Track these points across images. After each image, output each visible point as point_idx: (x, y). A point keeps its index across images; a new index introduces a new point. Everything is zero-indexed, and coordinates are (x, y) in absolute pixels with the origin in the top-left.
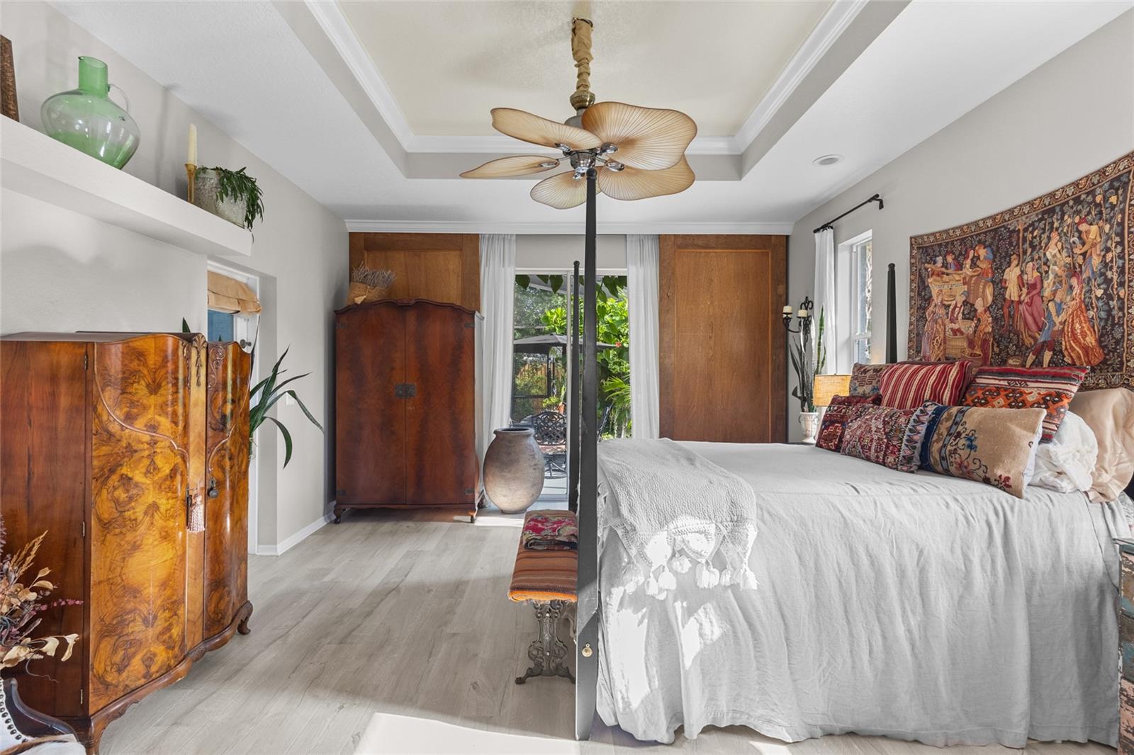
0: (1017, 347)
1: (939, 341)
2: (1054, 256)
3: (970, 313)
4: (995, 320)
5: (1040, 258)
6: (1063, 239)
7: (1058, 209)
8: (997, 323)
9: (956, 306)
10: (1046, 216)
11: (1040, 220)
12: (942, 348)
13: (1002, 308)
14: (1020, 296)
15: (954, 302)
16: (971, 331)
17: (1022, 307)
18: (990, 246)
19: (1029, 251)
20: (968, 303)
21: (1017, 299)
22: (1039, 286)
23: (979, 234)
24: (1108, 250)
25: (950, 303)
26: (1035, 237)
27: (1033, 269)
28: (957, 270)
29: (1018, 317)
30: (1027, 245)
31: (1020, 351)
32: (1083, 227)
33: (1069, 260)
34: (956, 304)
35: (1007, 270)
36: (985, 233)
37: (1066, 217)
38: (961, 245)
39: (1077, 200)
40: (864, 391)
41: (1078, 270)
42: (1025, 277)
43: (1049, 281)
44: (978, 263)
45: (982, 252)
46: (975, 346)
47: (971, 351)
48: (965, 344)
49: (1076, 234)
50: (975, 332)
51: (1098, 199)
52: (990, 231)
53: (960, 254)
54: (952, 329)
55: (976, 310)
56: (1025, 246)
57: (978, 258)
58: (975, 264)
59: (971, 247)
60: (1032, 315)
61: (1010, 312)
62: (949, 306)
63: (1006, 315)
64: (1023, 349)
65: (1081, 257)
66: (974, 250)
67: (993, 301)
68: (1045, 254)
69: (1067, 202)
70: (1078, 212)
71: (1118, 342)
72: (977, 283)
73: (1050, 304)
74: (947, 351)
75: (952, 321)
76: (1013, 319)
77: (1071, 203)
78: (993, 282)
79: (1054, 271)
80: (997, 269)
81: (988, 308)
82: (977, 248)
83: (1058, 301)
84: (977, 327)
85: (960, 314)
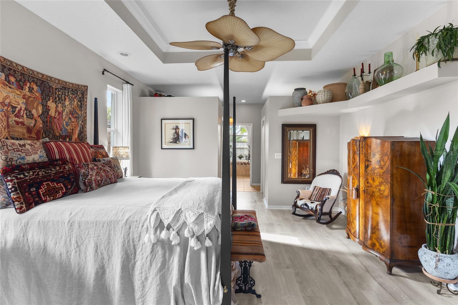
0: (53, 135)
1: (4, 126)
2: (67, 105)
3: (30, 116)
4: (43, 122)
5: (63, 104)
6: (70, 101)
7: (67, 89)
8: (45, 124)
9: (21, 109)
10: (63, 89)
11: (61, 89)
12: (6, 131)
13: (47, 117)
14: (55, 115)
15: (19, 106)
16: (32, 125)
17: (55, 120)
18: (39, 86)
19: (58, 99)
20: (27, 109)
21: (54, 116)
22: (61, 114)
23: (34, 78)
24: (82, 111)
25: (17, 106)
26: (60, 94)
27: (61, 107)
28: (19, 89)
29: (53, 123)
30: (57, 96)
31: (55, 137)
32: (75, 100)
33: (70, 108)
34: (21, 108)
35: (48, 102)
36: (37, 79)
37: (69, 94)
38: (21, 75)
39: (72, 89)
40: (34, 159)
41: (71, 113)
42: (58, 108)
43: (65, 113)
44: (33, 91)
45: (35, 88)
46: (32, 133)
47: (29, 135)
48: (25, 131)
49: (74, 101)
50: (34, 126)
51: (79, 93)
52: (40, 80)
53: (20, 80)
54: (15, 121)
55: (33, 115)
56: (56, 96)
57: (33, 89)
58: (32, 91)
59: (28, 81)
60: (59, 124)
61: (50, 121)
62: (17, 107)
63: (49, 121)
64: (56, 137)
65: (72, 109)
66: (30, 83)
67: (42, 113)
68: (65, 103)
69: (70, 89)
70: (74, 95)
71: (82, 138)
72: (33, 102)
73: (64, 121)
74: (11, 133)
75: (16, 116)
76: (51, 123)
77: (71, 90)
78: (43, 105)
79: (66, 110)
80: (43, 99)
81: (40, 115)
82: (32, 83)
83: (66, 121)
84: (35, 123)
85: (25, 114)
